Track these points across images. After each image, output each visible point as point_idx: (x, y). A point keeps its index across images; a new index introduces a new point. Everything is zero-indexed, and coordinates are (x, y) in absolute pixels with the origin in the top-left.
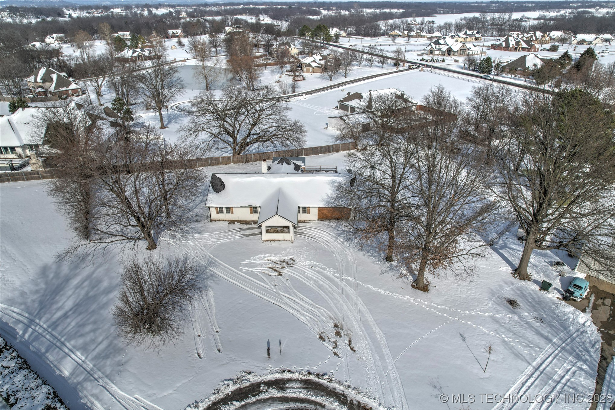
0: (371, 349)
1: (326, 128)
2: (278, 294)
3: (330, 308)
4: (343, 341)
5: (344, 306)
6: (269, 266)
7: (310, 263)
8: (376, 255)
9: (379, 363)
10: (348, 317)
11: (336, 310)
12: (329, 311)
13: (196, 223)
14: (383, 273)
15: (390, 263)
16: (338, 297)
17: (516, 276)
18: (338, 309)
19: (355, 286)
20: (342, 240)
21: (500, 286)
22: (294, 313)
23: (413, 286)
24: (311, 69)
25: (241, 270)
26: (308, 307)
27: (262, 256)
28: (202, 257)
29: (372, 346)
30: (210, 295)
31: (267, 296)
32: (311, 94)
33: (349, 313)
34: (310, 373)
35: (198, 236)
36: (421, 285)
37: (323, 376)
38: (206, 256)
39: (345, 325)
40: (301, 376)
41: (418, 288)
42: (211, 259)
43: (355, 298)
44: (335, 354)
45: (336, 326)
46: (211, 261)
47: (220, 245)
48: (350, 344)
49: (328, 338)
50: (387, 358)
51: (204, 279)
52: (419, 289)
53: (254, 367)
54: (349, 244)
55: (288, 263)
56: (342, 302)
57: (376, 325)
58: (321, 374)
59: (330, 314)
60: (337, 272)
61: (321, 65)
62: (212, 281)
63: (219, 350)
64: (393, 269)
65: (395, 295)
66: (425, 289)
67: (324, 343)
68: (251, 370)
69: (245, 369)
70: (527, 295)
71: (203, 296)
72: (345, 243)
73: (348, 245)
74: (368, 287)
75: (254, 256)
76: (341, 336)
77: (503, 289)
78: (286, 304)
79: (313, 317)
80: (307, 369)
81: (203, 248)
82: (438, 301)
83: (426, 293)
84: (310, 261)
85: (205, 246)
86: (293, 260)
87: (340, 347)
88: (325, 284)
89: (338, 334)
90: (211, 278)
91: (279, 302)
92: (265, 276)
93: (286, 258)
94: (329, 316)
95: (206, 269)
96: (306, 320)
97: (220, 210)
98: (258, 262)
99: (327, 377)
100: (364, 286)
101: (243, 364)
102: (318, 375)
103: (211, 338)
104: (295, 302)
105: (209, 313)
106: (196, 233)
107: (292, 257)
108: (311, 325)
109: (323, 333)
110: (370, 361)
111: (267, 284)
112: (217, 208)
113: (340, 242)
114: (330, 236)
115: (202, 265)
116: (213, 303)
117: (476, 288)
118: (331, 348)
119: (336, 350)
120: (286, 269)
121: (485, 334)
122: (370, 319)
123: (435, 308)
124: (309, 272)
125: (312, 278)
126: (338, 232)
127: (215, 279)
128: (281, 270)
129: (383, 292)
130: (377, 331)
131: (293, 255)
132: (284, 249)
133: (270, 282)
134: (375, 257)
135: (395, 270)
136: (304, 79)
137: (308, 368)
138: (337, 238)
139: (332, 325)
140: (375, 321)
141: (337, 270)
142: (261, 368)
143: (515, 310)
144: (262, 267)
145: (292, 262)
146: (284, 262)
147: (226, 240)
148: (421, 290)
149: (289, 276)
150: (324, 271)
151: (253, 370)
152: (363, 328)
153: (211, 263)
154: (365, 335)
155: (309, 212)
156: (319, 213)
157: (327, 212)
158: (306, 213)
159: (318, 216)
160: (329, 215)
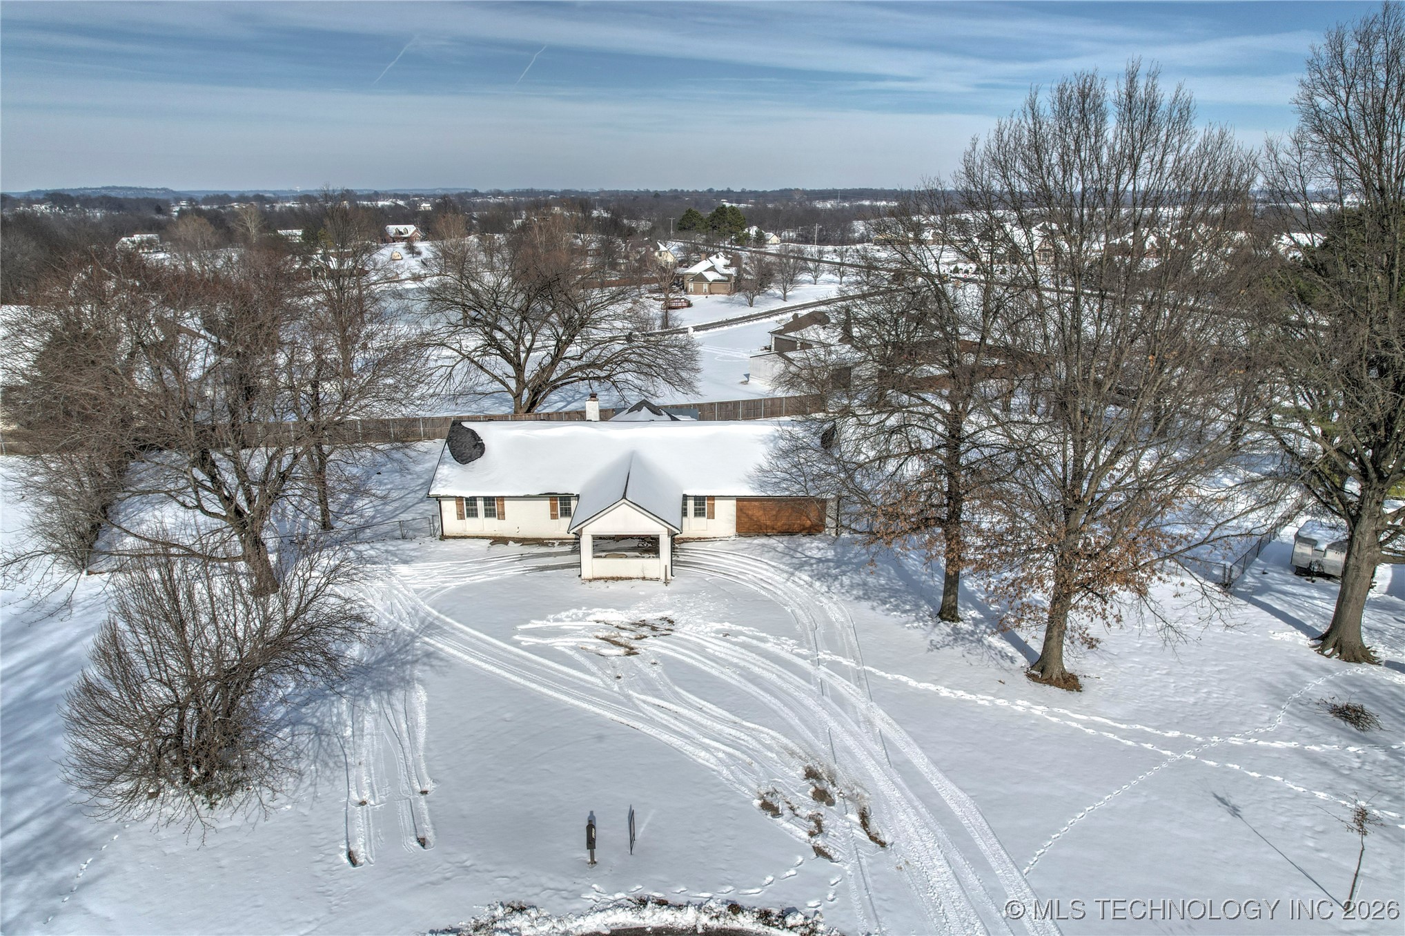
0: (938, 839)
1: (746, 383)
2: (628, 697)
3: (788, 730)
4: (842, 816)
5: (833, 724)
6: (600, 635)
7: (718, 626)
8: (908, 607)
9: (972, 879)
10: (847, 750)
11: (809, 735)
12: (785, 735)
13: (400, 542)
14: (934, 647)
15: (952, 625)
16: (810, 702)
17: (1328, 652)
18: (814, 732)
19: (859, 678)
20: (807, 578)
21: (1292, 675)
22: (676, 741)
23: (1030, 676)
24: (705, 286)
25: (517, 644)
26: (718, 727)
27: (580, 613)
28: (405, 615)
29: (940, 832)
30: (414, 701)
31: (590, 702)
32: (707, 329)
33: (850, 742)
34: (735, 908)
35: (402, 569)
36: (1056, 673)
37: (783, 916)
38: (417, 611)
39: (840, 773)
40: (705, 919)
41: (1049, 681)
42: (430, 619)
43: (863, 706)
44: (820, 852)
45: (811, 774)
46: (431, 623)
47: (461, 589)
48: (865, 823)
49: (792, 809)
50: (994, 865)
51: (404, 663)
52: (1051, 685)
53: (537, 890)
54: (829, 587)
55: (654, 629)
56: (824, 715)
57: (940, 776)
58: (776, 911)
59: (791, 745)
60: (800, 646)
61: (729, 276)
62: (427, 668)
63: (422, 842)
64: (963, 639)
65: (983, 700)
66: (1070, 683)
67: (779, 820)
68: (524, 901)
69: (508, 898)
70: (1386, 697)
71: (395, 701)
72: (817, 584)
73: (825, 589)
74: (897, 680)
75: (559, 612)
76: (831, 803)
77: (1304, 683)
78: (651, 721)
79: (738, 753)
80: (725, 897)
81: (411, 594)
82: (1117, 711)
83: (1076, 693)
84: (721, 621)
85: (417, 591)
86: (671, 622)
87: (832, 832)
88: (770, 674)
89: (821, 796)
90: (425, 660)
91: (628, 715)
92: (586, 657)
93: (650, 617)
94: (786, 748)
95: (413, 641)
96: (713, 760)
97: (468, 506)
98: (567, 625)
99: (799, 919)
100: (886, 679)
101: (501, 881)
102: (765, 916)
103: (404, 808)
104: (677, 716)
105: (406, 743)
106: (396, 563)
107: (667, 614)
108: (732, 773)
109: (774, 793)
110: (940, 874)
111: (593, 674)
112: (459, 499)
113: (802, 583)
114: (772, 570)
115: (404, 630)
116: (422, 719)
117: (1221, 680)
118: (805, 836)
119: (820, 841)
120: (650, 640)
121: (1297, 796)
122: (920, 760)
123: (1113, 730)
124: (719, 648)
125: (726, 660)
126: (794, 561)
127: (435, 662)
128: (634, 644)
129: (945, 692)
130: (947, 791)
131: (670, 609)
132: (645, 598)
133: (600, 669)
134: (905, 612)
135: (972, 642)
136: (689, 305)
137: (728, 892)
138: (792, 574)
139: (801, 771)
140: (935, 763)
141: (801, 640)
142: (564, 894)
143: (1368, 735)
144: (579, 636)
145: (667, 626)
146: (644, 625)
147: (479, 579)
148: (1058, 686)
149: (658, 655)
150: (762, 645)
151: (534, 900)
152: (899, 780)
153: (430, 627)
154: (910, 802)
155: (713, 513)
156: (738, 517)
157: (761, 512)
158: (703, 515)
159: (738, 524)
160: (768, 523)
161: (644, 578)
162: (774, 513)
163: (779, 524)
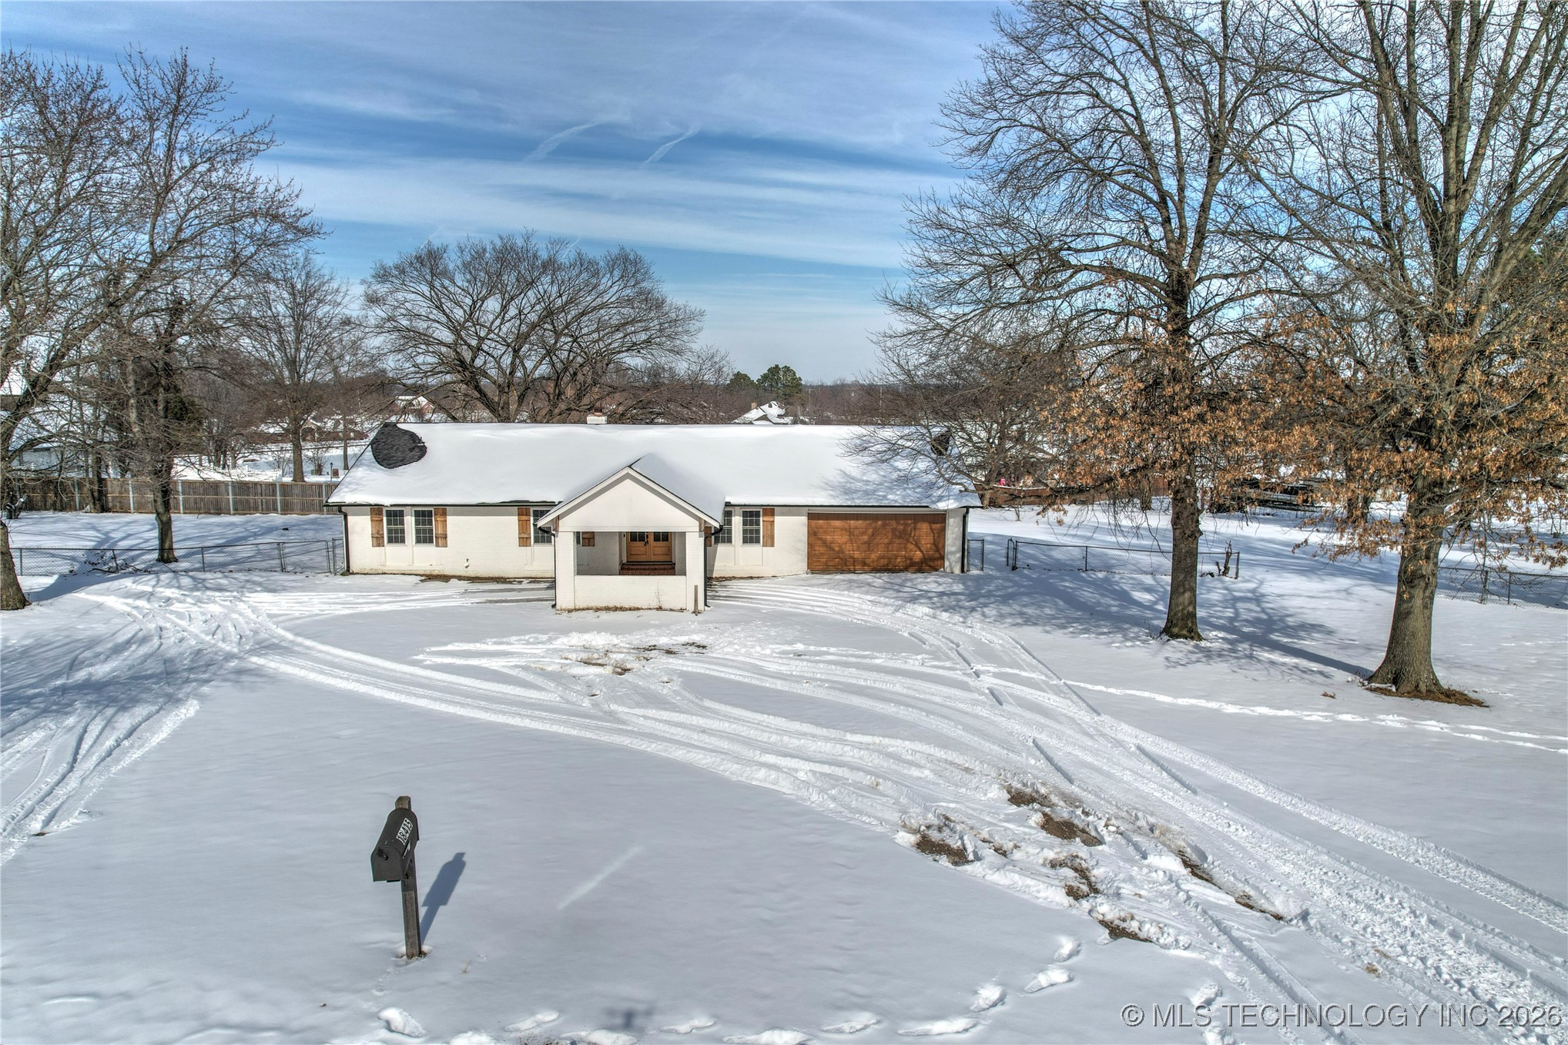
2: (606, 711)
5: (1037, 734)
6: (572, 656)
7: (787, 647)
8: (1104, 629)
10: (1087, 766)
11: (992, 747)
12: (940, 747)
15: (1190, 642)
16: (979, 711)
18: (1001, 743)
20: (927, 610)
23: (1372, 690)
25: (414, 663)
27: (543, 637)
28: (233, 637)
35: (262, 597)
36: (1424, 681)
38: (257, 634)
39: (1090, 796)
41: (1414, 695)
42: (275, 640)
43: (1085, 718)
44: (1115, 929)
45: (1023, 796)
46: (275, 644)
49: (999, 849)
51: (188, 681)
52: (1419, 697)
54: (964, 618)
55: (670, 652)
56: (1015, 724)
59: (959, 759)
60: (936, 659)
64: (1219, 655)
65: (1312, 716)
66: (1457, 697)
67: (975, 869)
72: (945, 615)
73: (957, 620)
75: (507, 636)
76: (1094, 841)
81: (261, 618)
83: (1482, 709)
84: (790, 643)
85: (272, 616)
86: (700, 646)
89: (1065, 829)
92: (539, 675)
93: (665, 642)
94: (950, 763)
96: (786, 781)
97: (390, 522)
98: (516, 647)
100: (1110, 693)
106: (256, 591)
107: (695, 639)
109: (944, 825)
111: (544, 690)
112: (376, 510)
113: (919, 614)
114: (869, 603)
118: (1060, 896)
119: (1103, 908)
120: (661, 661)
124: (786, 666)
126: (902, 594)
127: (248, 678)
128: (631, 664)
131: (701, 635)
132: (658, 626)
133: (563, 686)
135: (1237, 658)
138: (902, 607)
139: (998, 792)
141: (935, 655)
145: (694, 649)
146: (654, 648)
150: (867, 661)
153: (268, 647)
155: (772, 537)
156: (810, 546)
157: (845, 538)
158: (757, 541)
159: (810, 556)
160: (857, 554)
161: (660, 608)
162: (865, 538)
163: (874, 556)
